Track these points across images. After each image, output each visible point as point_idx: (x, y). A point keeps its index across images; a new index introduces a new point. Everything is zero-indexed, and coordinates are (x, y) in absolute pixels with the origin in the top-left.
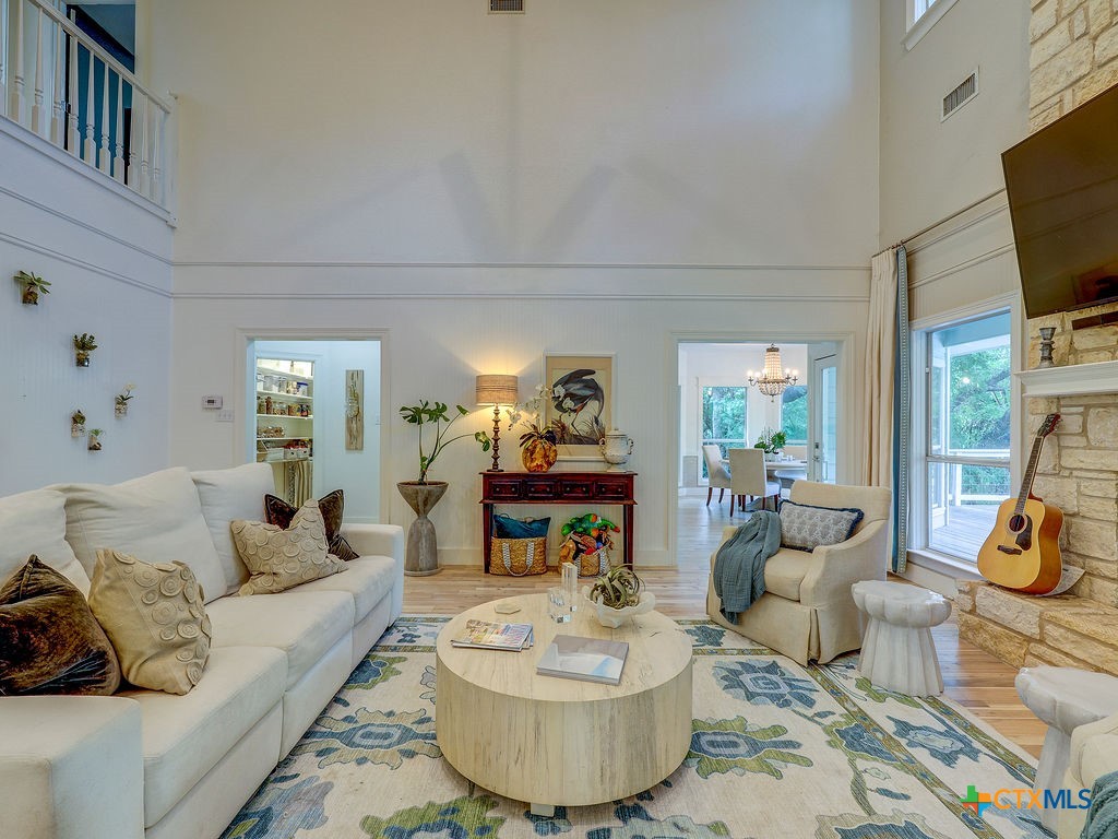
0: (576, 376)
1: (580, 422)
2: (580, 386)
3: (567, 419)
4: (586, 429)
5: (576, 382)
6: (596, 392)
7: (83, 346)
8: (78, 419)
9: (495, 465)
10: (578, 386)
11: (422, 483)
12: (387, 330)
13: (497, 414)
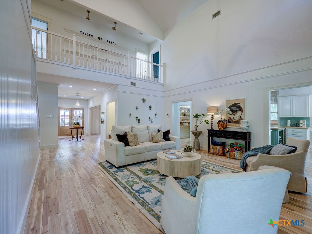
0: (234, 105)
1: (235, 117)
2: (236, 108)
3: (232, 117)
4: (237, 119)
5: (234, 107)
6: (240, 109)
7: (150, 107)
8: (150, 118)
9: (212, 128)
10: (235, 108)
11: (196, 131)
12: (192, 99)
13: (212, 116)
